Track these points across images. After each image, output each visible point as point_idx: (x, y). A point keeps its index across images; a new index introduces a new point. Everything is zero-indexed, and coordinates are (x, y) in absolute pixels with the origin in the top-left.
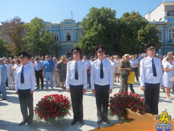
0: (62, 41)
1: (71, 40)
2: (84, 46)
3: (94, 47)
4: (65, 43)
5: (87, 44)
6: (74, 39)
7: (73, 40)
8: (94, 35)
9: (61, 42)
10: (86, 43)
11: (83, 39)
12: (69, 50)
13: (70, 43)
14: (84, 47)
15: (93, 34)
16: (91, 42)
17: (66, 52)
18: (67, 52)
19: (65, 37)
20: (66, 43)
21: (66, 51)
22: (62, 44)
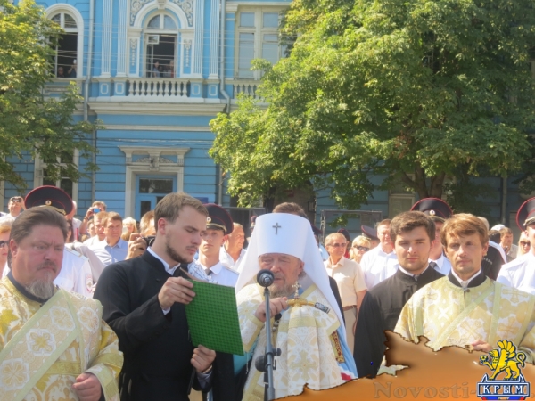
0: (105, 75)
1: (181, 75)
2: (294, 135)
3: (373, 143)
4: (131, 98)
5: (322, 121)
6: (205, 72)
7: (195, 75)
8: (384, 55)
9: (93, 86)
10: (310, 113)
11: (292, 82)
12: (156, 152)
13: (173, 98)
14: (294, 140)
15: (371, 47)
16: (352, 107)
17: (129, 171)
18: (143, 167)
19: (133, 50)
20: (137, 98)
21: (138, 157)
22: (104, 103)
